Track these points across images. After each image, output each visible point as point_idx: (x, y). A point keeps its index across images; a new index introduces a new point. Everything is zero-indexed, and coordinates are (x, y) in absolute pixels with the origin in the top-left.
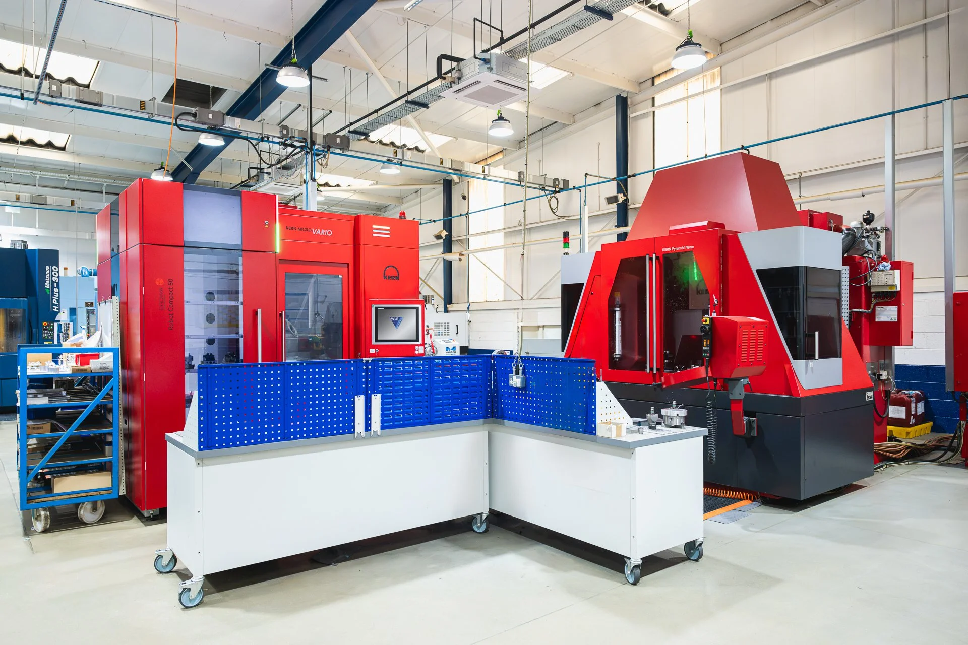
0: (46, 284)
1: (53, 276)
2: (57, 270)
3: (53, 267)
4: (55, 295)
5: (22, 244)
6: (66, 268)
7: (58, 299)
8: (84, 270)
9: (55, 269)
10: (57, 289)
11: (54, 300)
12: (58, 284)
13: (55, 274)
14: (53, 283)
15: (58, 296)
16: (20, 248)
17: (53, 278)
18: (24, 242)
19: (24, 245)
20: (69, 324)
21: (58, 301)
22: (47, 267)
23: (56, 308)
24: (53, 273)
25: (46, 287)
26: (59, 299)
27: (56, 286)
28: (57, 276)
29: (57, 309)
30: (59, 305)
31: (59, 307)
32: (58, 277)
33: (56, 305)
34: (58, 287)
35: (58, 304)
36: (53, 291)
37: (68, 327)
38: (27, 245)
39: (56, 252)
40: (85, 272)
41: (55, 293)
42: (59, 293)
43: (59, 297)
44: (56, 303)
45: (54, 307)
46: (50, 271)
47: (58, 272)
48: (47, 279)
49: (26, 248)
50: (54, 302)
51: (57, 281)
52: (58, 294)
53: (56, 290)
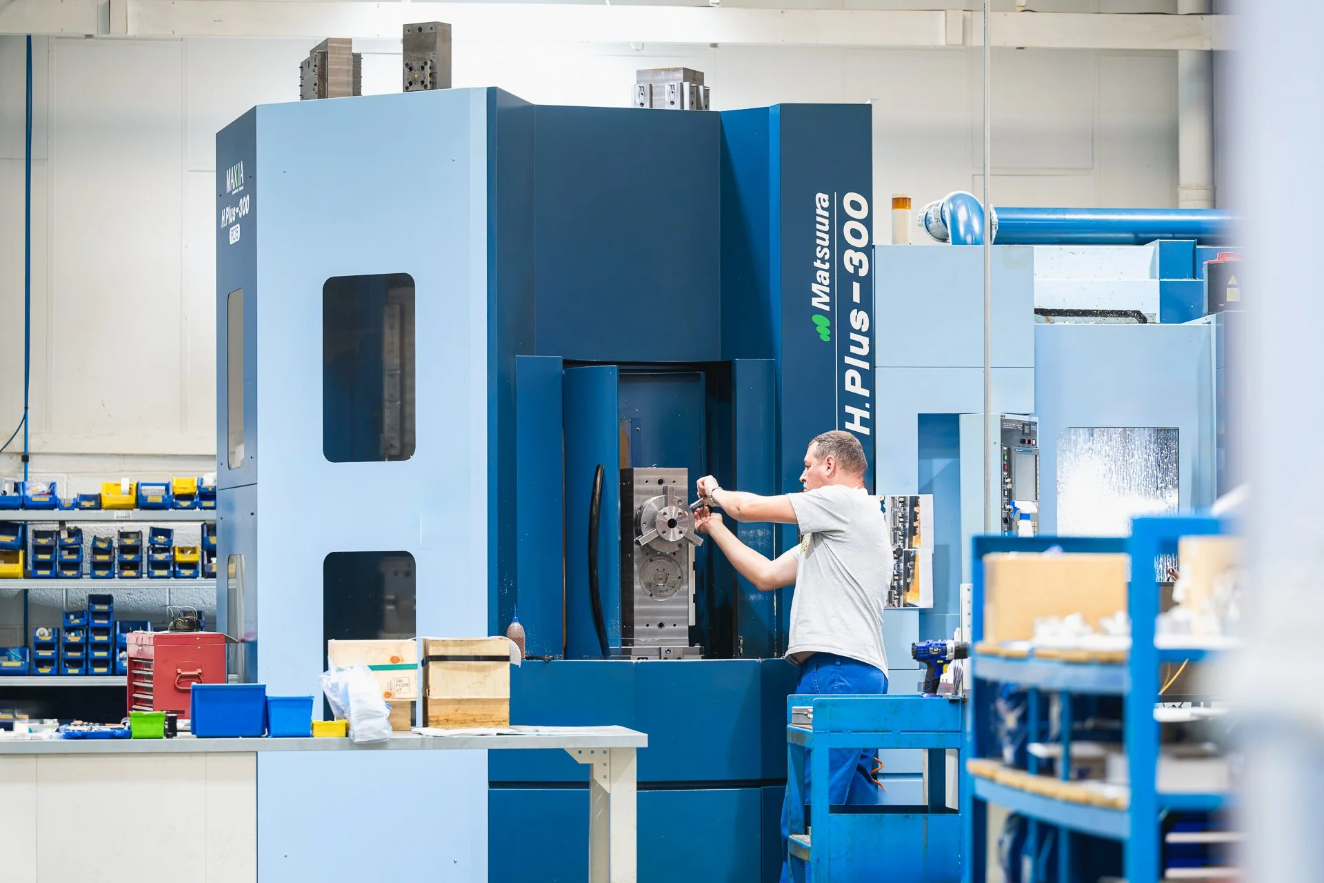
0: (815, 288)
1: (845, 246)
2: (863, 214)
3: (850, 197)
4: (853, 349)
5: (686, 85)
6: (900, 203)
7: (866, 365)
8: (962, 215)
9: (856, 206)
10: (863, 315)
11: (850, 373)
12: (867, 284)
13: (856, 234)
14: (842, 280)
15: (865, 351)
16: (677, 107)
17: (849, 254)
18: (694, 77)
19: (694, 92)
20: (914, 502)
21: (869, 379)
22: (822, 199)
23: (858, 413)
24: (849, 226)
25: (815, 302)
26: (873, 366)
27: (856, 298)
28: (862, 243)
29: (864, 422)
30: (872, 399)
31: (872, 411)
32: (869, 250)
33: (858, 401)
34: (867, 304)
35: (866, 393)
36: (846, 328)
37: (914, 517)
38: (707, 91)
39: (862, 115)
40: (969, 227)
41: (853, 337)
42: (870, 334)
43: (870, 358)
44: (858, 389)
45: (849, 409)
46: (831, 218)
47: (868, 222)
48: (818, 264)
49: (699, 106)
50: (849, 387)
51: (863, 272)
52: (865, 341)
53: (858, 319)
